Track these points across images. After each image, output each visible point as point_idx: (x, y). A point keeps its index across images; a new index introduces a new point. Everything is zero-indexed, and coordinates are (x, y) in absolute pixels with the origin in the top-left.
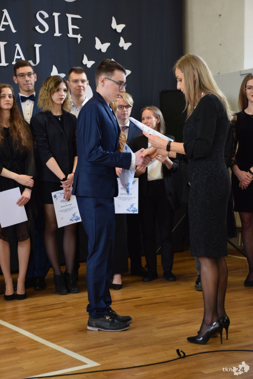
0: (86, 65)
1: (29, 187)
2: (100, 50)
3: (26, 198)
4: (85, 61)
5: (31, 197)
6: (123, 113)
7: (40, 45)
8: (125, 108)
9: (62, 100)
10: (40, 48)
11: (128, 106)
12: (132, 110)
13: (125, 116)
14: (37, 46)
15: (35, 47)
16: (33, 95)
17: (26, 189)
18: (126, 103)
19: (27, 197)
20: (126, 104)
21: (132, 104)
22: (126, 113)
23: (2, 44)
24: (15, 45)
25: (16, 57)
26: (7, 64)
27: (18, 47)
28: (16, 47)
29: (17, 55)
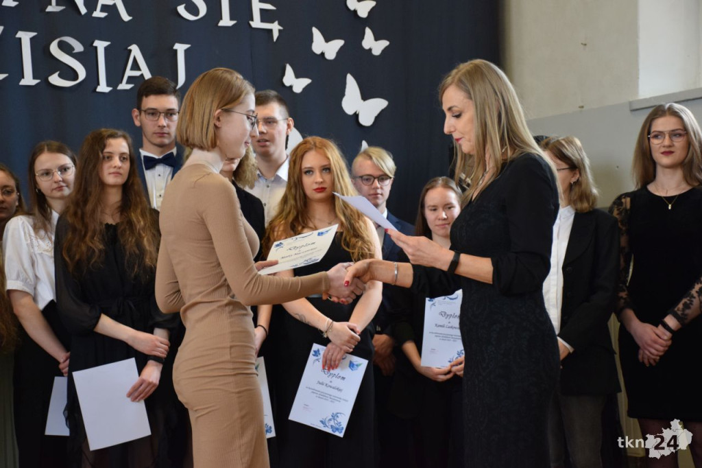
0: (291, 87)
1: (157, 359)
2: (323, 54)
3: (150, 384)
4: (289, 78)
5: (160, 381)
6: (372, 192)
7: (187, 46)
8: (376, 181)
9: (233, 163)
10: (186, 51)
11: (383, 177)
12: (393, 186)
13: (377, 198)
14: (181, 48)
15: (176, 51)
16: (172, 153)
17: (151, 362)
18: (380, 170)
19: (151, 380)
20: (381, 173)
21: (393, 173)
22: (379, 191)
23: (101, 45)
24: (129, 48)
25: (129, 73)
26: (109, 89)
27: (135, 51)
28: (130, 51)
29: (132, 69)
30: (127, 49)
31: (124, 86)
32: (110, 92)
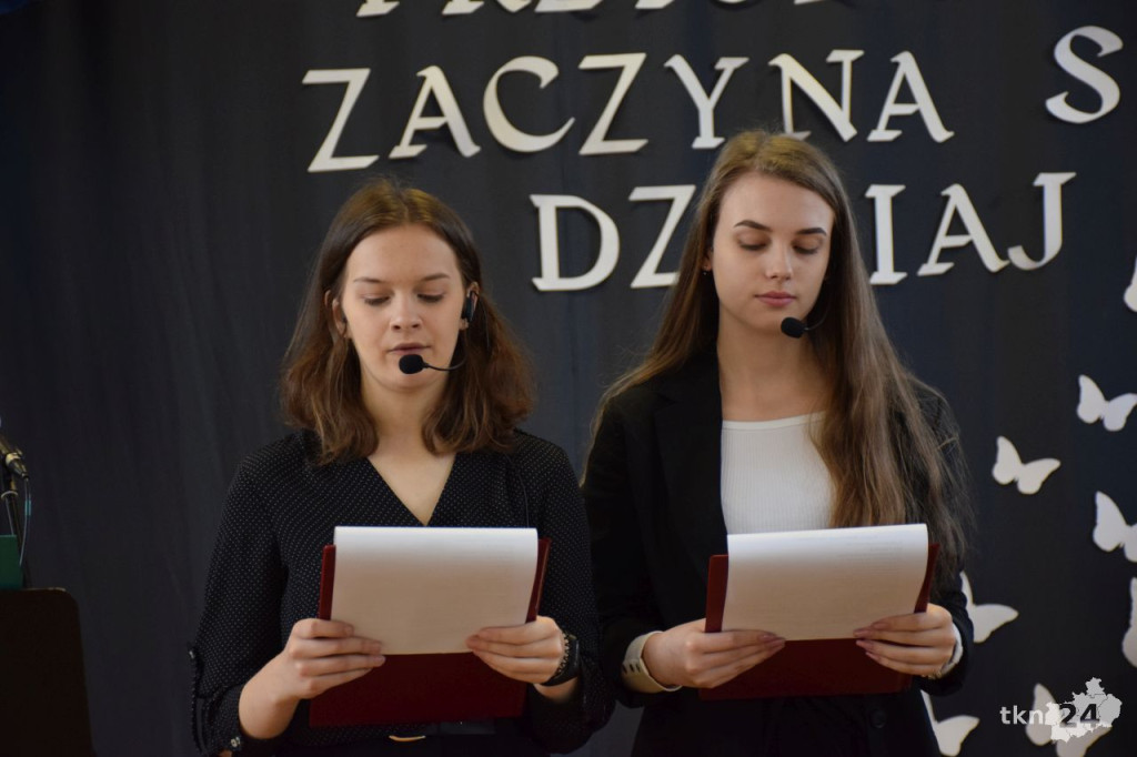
7: (1067, 176)
14: (1051, 184)
15: (1041, 189)
23: (883, 196)
24: (945, 193)
25: (943, 240)
26: (900, 276)
27: (958, 197)
28: (947, 198)
29: (950, 232)
30: (939, 195)
31: (932, 267)
32: (901, 283)
